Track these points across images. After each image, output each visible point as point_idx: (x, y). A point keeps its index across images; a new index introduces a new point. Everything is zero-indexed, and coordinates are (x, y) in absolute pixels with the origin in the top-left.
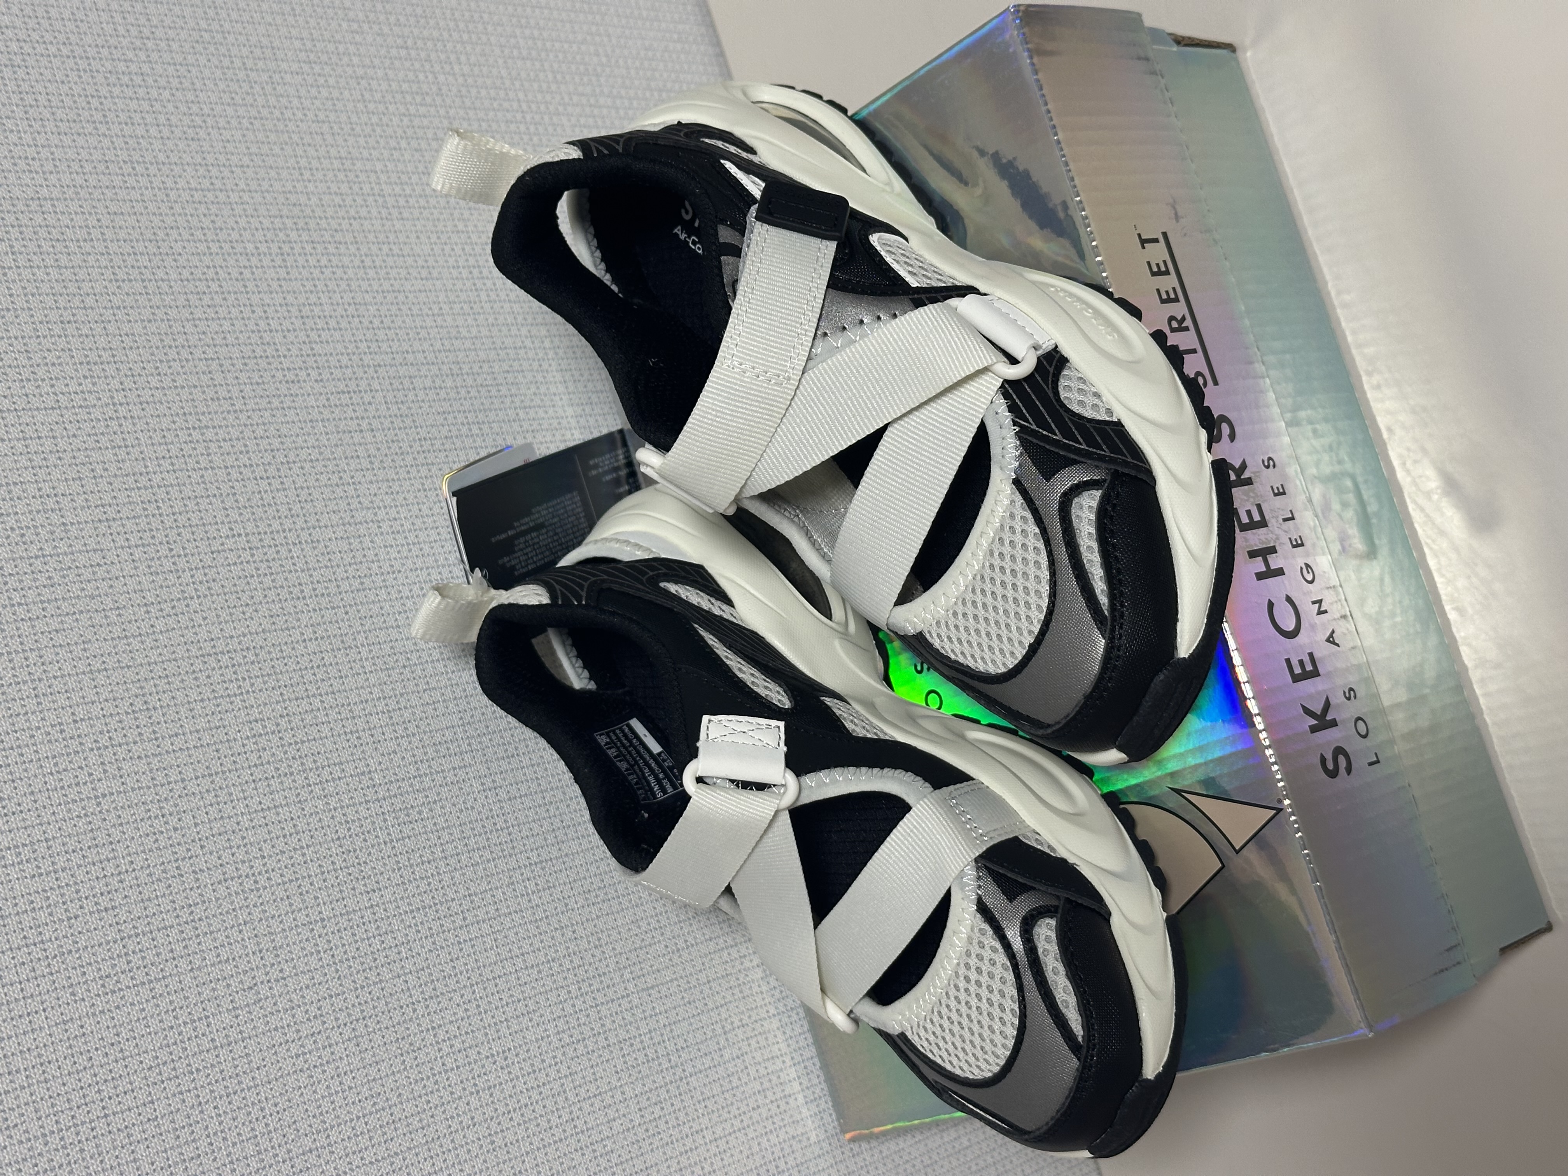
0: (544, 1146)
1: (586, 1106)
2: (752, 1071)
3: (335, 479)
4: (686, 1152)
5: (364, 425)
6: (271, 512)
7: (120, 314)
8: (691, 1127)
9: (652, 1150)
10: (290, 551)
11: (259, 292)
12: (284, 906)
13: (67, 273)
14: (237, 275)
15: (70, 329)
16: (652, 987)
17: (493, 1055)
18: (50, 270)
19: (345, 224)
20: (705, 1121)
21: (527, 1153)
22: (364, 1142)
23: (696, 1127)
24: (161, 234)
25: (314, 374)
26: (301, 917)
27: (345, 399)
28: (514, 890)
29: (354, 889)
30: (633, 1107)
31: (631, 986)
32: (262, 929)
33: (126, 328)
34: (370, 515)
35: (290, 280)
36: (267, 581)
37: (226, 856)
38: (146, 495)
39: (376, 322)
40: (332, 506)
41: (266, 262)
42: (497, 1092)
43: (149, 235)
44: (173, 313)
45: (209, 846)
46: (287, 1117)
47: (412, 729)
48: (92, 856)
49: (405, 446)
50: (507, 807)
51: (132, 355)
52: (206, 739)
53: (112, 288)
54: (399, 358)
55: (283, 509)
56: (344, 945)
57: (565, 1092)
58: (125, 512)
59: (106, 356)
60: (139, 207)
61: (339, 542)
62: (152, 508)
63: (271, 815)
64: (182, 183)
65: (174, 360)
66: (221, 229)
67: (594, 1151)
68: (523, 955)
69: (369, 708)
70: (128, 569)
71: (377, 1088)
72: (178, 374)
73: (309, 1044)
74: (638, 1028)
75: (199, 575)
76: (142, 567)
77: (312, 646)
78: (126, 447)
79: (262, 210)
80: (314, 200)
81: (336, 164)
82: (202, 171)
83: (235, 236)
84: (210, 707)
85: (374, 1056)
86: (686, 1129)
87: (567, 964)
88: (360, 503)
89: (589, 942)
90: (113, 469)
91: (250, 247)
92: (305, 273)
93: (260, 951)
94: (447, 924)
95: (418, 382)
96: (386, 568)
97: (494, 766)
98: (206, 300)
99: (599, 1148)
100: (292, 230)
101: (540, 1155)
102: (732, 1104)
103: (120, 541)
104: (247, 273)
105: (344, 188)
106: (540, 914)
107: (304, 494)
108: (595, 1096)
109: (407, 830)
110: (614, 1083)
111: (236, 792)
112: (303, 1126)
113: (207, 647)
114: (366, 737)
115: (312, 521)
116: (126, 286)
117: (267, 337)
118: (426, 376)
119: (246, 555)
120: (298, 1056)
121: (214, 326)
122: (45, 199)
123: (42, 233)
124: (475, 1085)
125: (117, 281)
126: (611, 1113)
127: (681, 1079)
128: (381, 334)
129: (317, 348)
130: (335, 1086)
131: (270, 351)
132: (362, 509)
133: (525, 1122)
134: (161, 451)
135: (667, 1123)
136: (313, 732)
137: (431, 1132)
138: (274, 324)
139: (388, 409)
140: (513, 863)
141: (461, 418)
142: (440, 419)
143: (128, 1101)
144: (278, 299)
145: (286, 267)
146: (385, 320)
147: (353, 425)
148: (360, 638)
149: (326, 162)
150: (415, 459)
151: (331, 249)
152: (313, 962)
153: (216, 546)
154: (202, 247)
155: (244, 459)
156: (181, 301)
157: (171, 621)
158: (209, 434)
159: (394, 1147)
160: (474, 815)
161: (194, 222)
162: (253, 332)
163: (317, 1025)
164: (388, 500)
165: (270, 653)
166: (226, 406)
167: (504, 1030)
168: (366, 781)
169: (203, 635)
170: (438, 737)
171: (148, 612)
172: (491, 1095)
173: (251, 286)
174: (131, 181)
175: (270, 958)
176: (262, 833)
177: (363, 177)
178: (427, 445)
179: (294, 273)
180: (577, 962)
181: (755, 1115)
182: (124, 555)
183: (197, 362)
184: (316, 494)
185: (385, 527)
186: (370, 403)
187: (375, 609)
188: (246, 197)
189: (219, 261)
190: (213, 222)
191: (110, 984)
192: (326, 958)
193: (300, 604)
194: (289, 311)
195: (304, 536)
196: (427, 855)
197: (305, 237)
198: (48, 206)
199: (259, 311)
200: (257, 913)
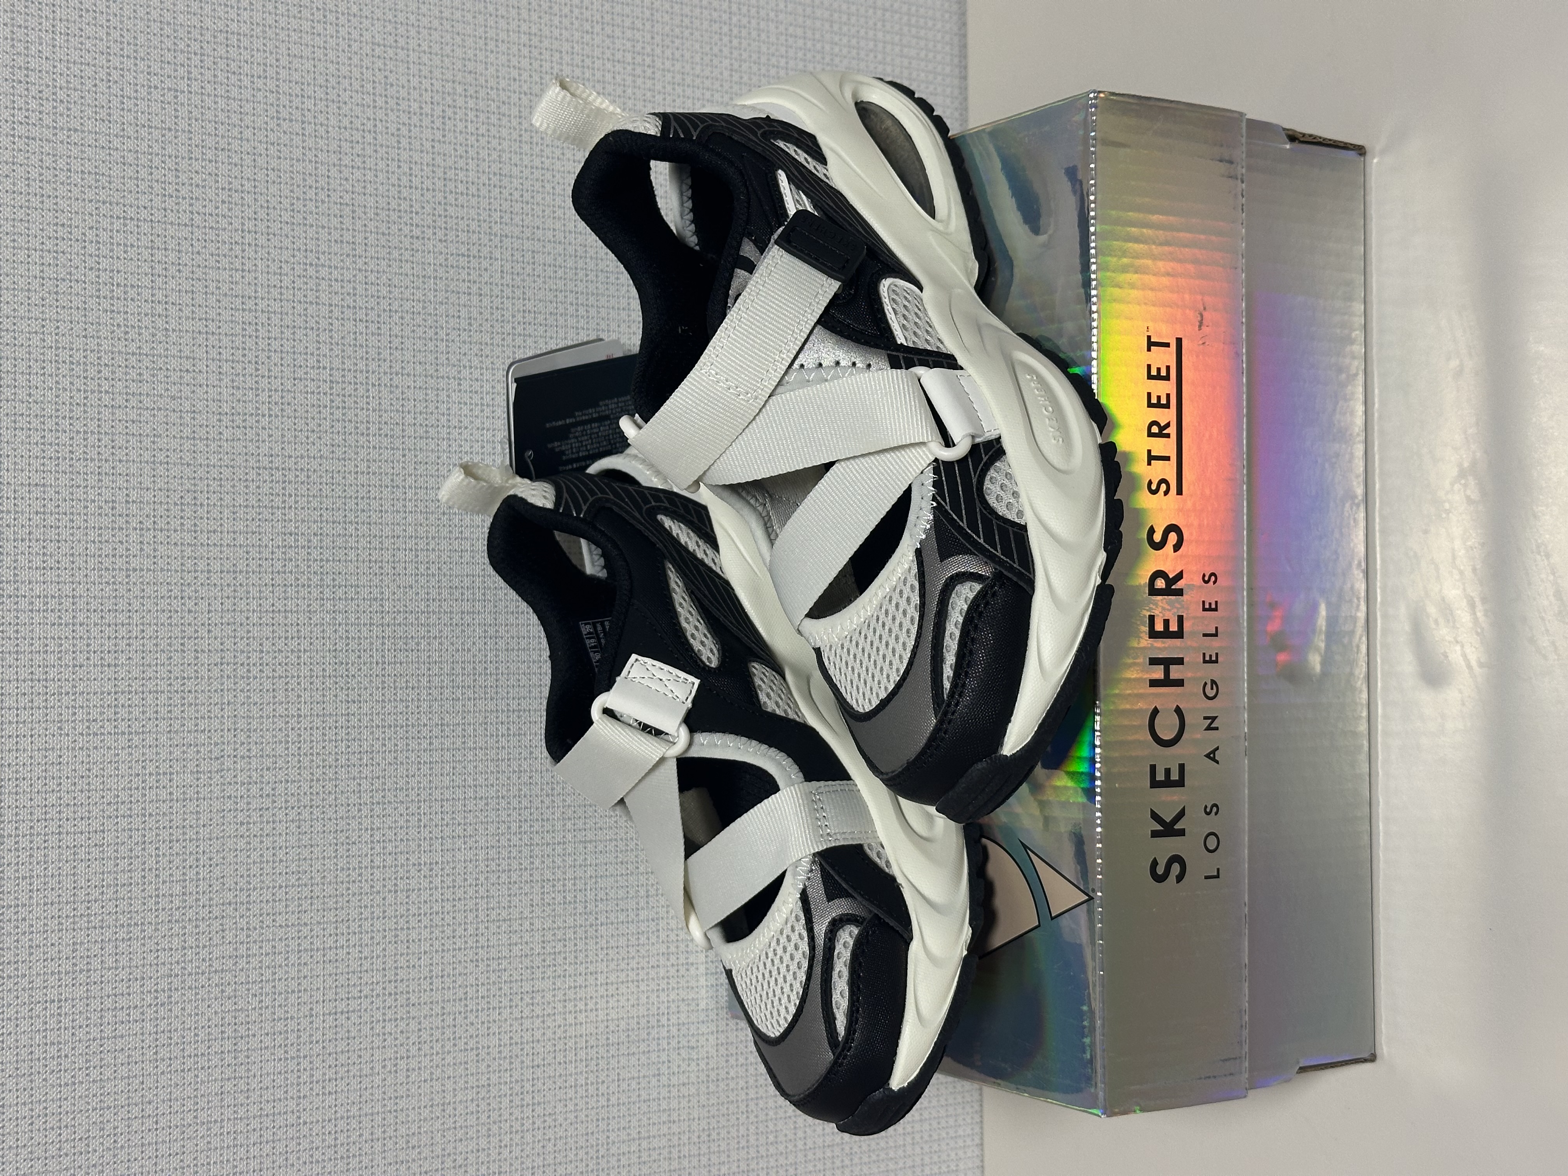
0: (443, 951)
1: (493, 928)
2: (663, 935)
3: (431, 333)
4: (575, 987)
5: (474, 289)
6: (361, 352)
7: (272, 150)
8: (587, 968)
9: (543, 978)
10: (368, 391)
11: (410, 150)
12: (268, 697)
13: (235, 105)
14: (394, 131)
15: (222, 156)
16: (591, 842)
17: (420, 864)
18: (219, 100)
19: (515, 98)
20: (602, 966)
21: (425, 953)
22: (279, 907)
23: (592, 968)
24: (333, 81)
25: (440, 234)
26: (281, 710)
27: (463, 261)
28: (486, 729)
29: (336, 696)
30: (538, 937)
31: (569, 836)
32: (242, 712)
33: (274, 163)
34: (454, 372)
35: (444, 142)
36: (338, 414)
37: (228, 644)
38: (249, 317)
39: (516, 195)
40: (420, 357)
41: (426, 122)
42: (414, 896)
43: (321, 80)
44: (322, 156)
45: (216, 632)
46: (217, 871)
47: (433, 569)
48: (109, 618)
49: (508, 315)
50: (502, 656)
51: (273, 189)
52: (241, 540)
53: (272, 124)
54: (528, 233)
55: (373, 353)
56: (312, 741)
57: (477, 910)
58: (225, 328)
59: (248, 186)
60: (319, 53)
61: (417, 391)
62: (250, 330)
63: (279, 618)
64: (367, 36)
65: (311, 200)
66: (392, 85)
67: (488, 965)
68: (475, 786)
69: (399, 543)
70: (213, 379)
71: (305, 866)
72: (311, 213)
73: (255, 817)
74: (565, 873)
75: (276, 397)
76: (226, 380)
77: (362, 479)
78: (243, 271)
79: (437, 73)
80: (492, 70)
81: (524, 39)
82: (389, 28)
83: (403, 93)
84: (253, 513)
85: (311, 839)
86: (582, 969)
87: (515, 803)
88: (447, 359)
89: (542, 790)
90: (225, 288)
91: (415, 106)
92: (461, 138)
93: (235, 730)
94: (413, 745)
95: (539, 258)
96: (454, 422)
97: (501, 619)
98: (358, 149)
99: (494, 965)
100: (460, 95)
101: (437, 958)
102: (633, 958)
103: (213, 353)
104: (404, 130)
105: (525, 63)
106: (503, 754)
107: (396, 342)
108: (504, 920)
109: (401, 656)
110: (526, 913)
111: (254, 592)
112: (229, 882)
113: (265, 462)
114: (388, 568)
115: (397, 367)
116: (285, 125)
117: (405, 193)
118: (549, 253)
119: (326, 387)
120: (242, 824)
121: (358, 174)
122: (233, 33)
123: (222, 64)
124: (396, 885)
125: (278, 119)
126: (515, 938)
127: (591, 925)
128: (517, 207)
129: (451, 210)
130: (268, 855)
131: (404, 206)
132: (448, 365)
133: (431, 926)
134: (274, 280)
135: (565, 958)
136: (340, 554)
137: (342, 915)
138: (416, 181)
139: (502, 278)
140: (491, 706)
141: (571, 298)
142: (550, 296)
143: (82, 825)
144: (427, 158)
145: (444, 130)
146: (525, 195)
147: (464, 287)
148: (410, 481)
149: (514, 37)
150: (513, 328)
151: (494, 119)
152: (280, 749)
153: (300, 373)
154: (368, 100)
155: (349, 301)
156: (334, 146)
157: (238, 433)
158: (324, 272)
159: (305, 918)
160: (468, 656)
161: (368, 75)
162: (394, 185)
163: (268, 803)
164: (476, 362)
165: (321, 477)
166: (347, 249)
167: (437, 845)
168: (376, 606)
169: (264, 449)
170: (456, 582)
171: (220, 420)
172: (407, 897)
173: (404, 142)
174: (319, 28)
175: (242, 737)
176: (267, 631)
177: (546, 55)
178: (529, 318)
179: (450, 136)
180: (525, 803)
181: (653, 973)
182: (213, 367)
183: (331, 205)
184: (408, 343)
185: (465, 385)
186: (486, 270)
187: (433, 457)
188: (425, 58)
189: (380, 114)
190: (386, 77)
191: (94, 728)
192: (293, 749)
193: (362, 440)
194: (433, 172)
195: (385, 379)
196: (413, 682)
197: (471, 103)
198: (234, 40)
199: (405, 168)
200: (241, 698)
